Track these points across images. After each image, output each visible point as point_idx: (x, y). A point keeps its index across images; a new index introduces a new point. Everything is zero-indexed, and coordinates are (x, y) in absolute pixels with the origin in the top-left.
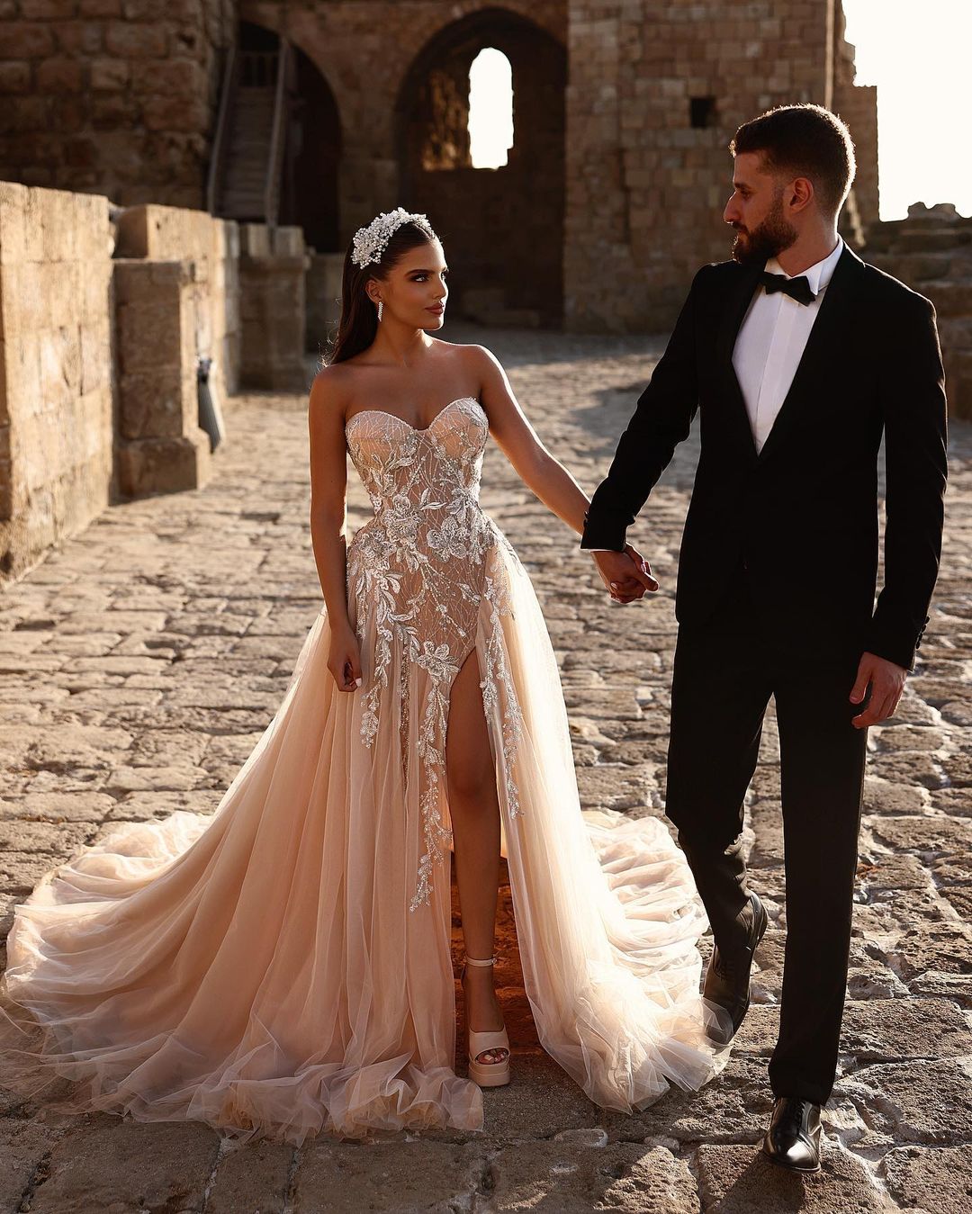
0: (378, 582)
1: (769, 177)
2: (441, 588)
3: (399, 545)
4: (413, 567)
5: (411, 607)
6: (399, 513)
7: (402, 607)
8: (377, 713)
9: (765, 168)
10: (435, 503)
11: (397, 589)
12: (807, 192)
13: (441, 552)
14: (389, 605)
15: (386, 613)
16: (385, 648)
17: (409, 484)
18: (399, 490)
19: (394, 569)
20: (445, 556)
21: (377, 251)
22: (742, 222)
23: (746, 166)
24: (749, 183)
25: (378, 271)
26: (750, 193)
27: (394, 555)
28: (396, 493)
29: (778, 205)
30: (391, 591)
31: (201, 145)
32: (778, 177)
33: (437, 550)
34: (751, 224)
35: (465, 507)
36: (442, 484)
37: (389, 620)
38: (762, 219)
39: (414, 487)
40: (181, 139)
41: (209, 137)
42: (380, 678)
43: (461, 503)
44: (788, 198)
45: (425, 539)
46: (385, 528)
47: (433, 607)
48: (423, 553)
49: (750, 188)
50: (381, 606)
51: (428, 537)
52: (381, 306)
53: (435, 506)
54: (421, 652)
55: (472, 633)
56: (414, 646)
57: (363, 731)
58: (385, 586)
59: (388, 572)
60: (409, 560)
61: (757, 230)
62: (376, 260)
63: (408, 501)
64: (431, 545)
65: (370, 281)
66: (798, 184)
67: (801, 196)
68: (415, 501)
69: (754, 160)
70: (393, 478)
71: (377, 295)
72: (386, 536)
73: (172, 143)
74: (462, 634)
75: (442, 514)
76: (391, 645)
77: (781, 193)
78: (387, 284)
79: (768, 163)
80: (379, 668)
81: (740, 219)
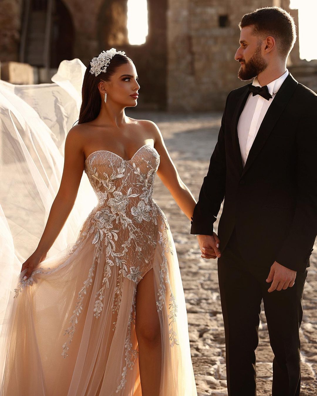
0: (107, 235)
1: (255, 37)
2: (139, 236)
3: (117, 215)
4: (125, 226)
5: (123, 248)
6: (117, 199)
7: (119, 249)
8: (102, 301)
9: (254, 32)
10: (135, 194)
11: (116, 238)
12: (272, 43)
13: (138, 218)
14: (112, 247)
15: (110, 251)
16: (109, 269)
17: (122, 186)
18: (116, 189)
19: (116, 227)
20: (140, 220)
21: (105, 66)
22: (243, 58)
23: (245, 33)
24: (246, 40)
25: (105, 76)
26: (246, 45)
27: (115, 220)
28: (115, 191)
29: (259, 50)
30: (113, 239)
31: (17, 36)
32: (260, 37)
33: (136, 217)
34: (247, 59)
35: (148, 196)
36: (138, 186)
37: (112, 255)
38: (251, 56)
39: (124, 187)
40: (9, 33)
41: (20, 32)
42: (105, 283)
43: (146, 194)
44: (264, 46)
45: (130, 211)
46: (110, 207)
47: (134, 248)
48: (130, 218)
49: (246, 42)
50: (108, 248)
51: (132, 210)
52: (106, 94)
53: (135, 196)
54: (128, 272)
55: (151, 262)
56: (125, 269)
57: (95, 310)
58: (110, 237)
59: (112, 229)
60: (122, 221)
61: (249, 61)
62: (104, 71)
63: (121, 194)
64: (133, 214)
65: (101, 82)
66: (268, 40)
67: (270, 46)
68: (124, 193)
69: (249, 29)
70: (114, 184)
71: (104, 90)
72: (110, 211)
73: (5, 35)
74: (147, 262)
75: (138, 199)
76: (112, 268)
77: (260, 44)
78: (110, 83)
79: (255, 30)
80: (105, 278)
81: (242, 57)
